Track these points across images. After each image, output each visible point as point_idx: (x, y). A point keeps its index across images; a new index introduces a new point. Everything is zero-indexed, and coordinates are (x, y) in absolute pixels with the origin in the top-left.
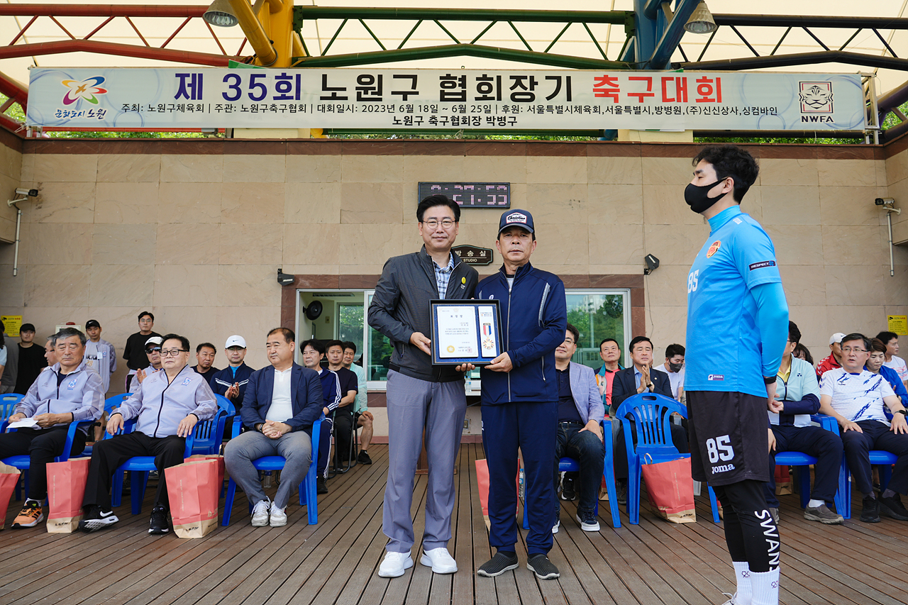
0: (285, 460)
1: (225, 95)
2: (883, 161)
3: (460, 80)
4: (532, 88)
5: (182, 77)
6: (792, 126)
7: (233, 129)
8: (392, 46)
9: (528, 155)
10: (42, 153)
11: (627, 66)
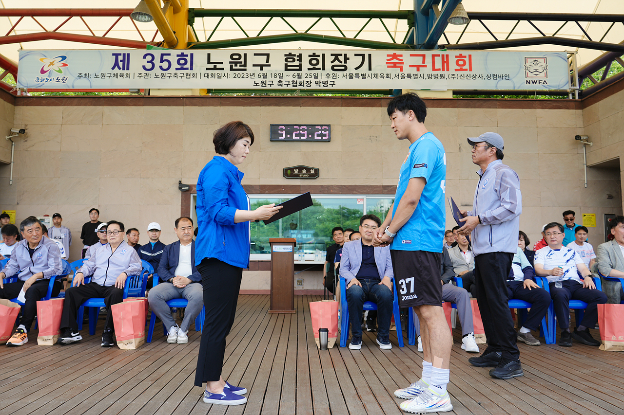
0: (187, 301)
1: (144, 67)
2: (581, 110)
3: (298, 56)
4: (345, 62)
5: (117, 55)
6: (519, 87)
7: (149, 89)
8: (253, 34)
9: (343, 106)
10: (27, 105)
11: (409, 47)
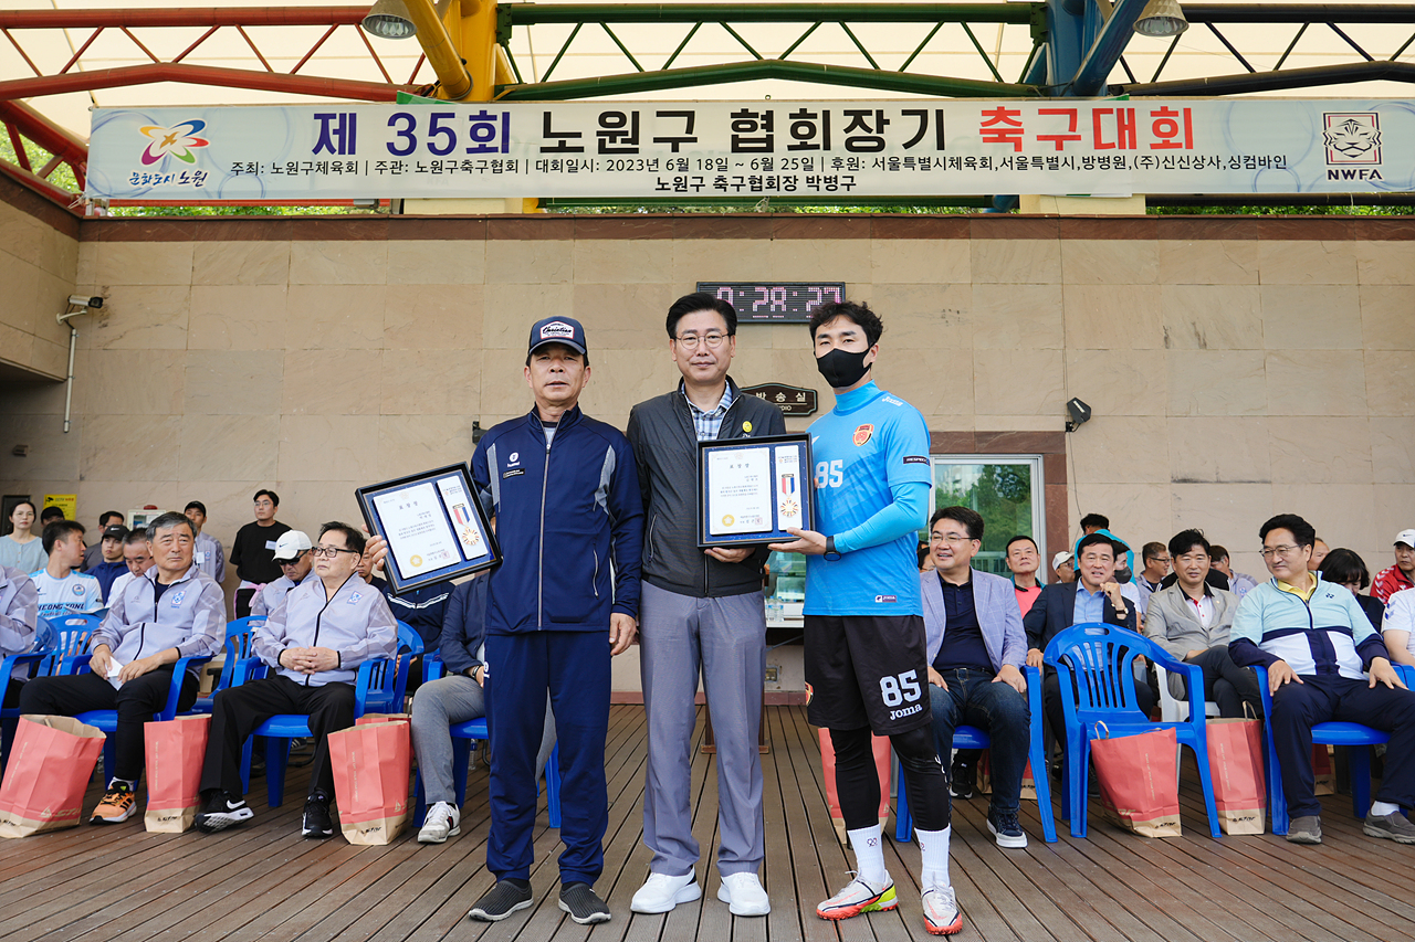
1: (391, 147)
3: (763, 118)
4: (880, 130)
5: (325, 118)
6: (1311, 186)
7: (403, 200)
8: (652, 65)
9: (875, 238)
10: (108, 240)
11: (1035, 92)
